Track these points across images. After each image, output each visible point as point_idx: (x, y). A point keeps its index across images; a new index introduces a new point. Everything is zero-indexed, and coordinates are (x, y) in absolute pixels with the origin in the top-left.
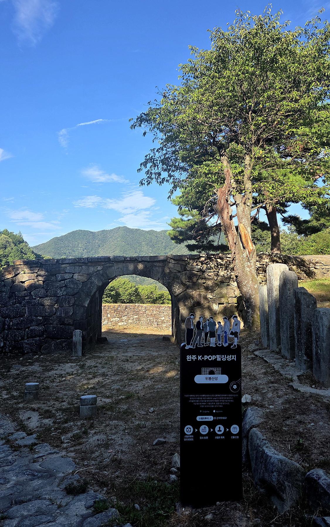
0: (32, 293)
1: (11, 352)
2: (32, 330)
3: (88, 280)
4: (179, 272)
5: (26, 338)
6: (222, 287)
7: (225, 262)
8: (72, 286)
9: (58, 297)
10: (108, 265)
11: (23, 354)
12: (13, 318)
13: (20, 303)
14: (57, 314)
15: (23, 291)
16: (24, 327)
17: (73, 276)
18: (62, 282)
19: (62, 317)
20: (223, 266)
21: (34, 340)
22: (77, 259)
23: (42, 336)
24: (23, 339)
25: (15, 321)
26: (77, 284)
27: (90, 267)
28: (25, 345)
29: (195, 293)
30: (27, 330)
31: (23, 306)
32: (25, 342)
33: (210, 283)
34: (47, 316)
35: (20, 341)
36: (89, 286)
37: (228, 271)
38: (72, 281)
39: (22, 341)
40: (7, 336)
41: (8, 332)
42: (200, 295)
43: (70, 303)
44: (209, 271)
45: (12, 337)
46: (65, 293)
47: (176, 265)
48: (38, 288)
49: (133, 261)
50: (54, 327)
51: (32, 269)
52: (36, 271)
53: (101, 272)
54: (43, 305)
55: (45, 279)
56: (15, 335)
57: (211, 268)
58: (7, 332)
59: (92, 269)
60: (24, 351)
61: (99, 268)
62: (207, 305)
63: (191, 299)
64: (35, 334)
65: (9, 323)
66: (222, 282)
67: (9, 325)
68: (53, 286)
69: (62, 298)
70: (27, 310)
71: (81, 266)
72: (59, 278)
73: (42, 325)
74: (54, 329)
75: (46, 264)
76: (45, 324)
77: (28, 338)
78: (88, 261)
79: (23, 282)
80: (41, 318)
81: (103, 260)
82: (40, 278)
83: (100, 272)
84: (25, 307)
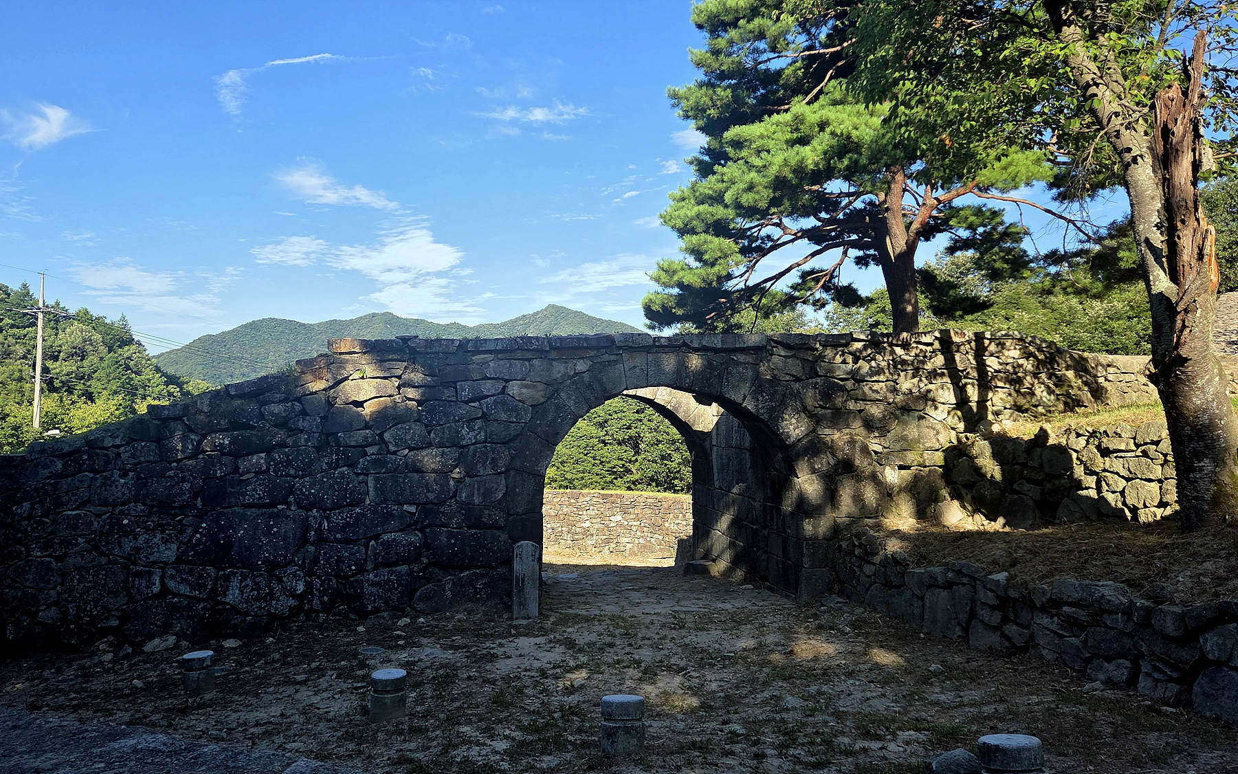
0: (387, 436)
1: (327, 608)
2: (387, 545)
3: (549, 399)
4: (798, 380)
5: (370, 566)
6: (905, 423)
7: (913, 354)
8: (503, 417)
9: (463, 447)
10: (606, 357)
11: (364, 615)
12: (331, 510)
13: (352, 465)
14: (460, 497)
15: (359, 430)
16: (365, 534)
17: (504, 388)
18: (473, 404)
19: (474, 505)
20: (909, 365)
21: (394, 572)
22: (518, 340)
23: (417, 560)
24: (361, 570)
25: (338, 518)
26: (516, 409)
27: (554, 363)
28: (368, 589)
29: (838, 437)
30: (373, 542)
31: (358, 474)
32: (368, 580)
33: (876, 411)
34: (432, 503)
35: (353, 575)
36: (550, 416)
37: (921, 380)
38: (504, 403)
39: (360, 577)
40: (315, 561)
41: (316, 551)
42: (852, 442)
43: (497, 466)
44: (875, 378)
45: (330, 565)
46: (482, 436)
47: (789, 360)
48: (404, 422)
49: (675, 347)
50: (451, 535)
51: (387, 365)
52: (399, 372)
53: (586, 377)
54: (419, 471)
55: (423, 394)
56: (340, 560)
57: (879, 371)
58: (312, 549)
59: (559, 369)
60: (364, 606)
61: (581, 366)
62: (868, 471)
63: (829, 455)
64: (397, 554)
65: (321, 524)
66: (906, 409)
67: (319, 531)
68: (446, 415)
69: (475, 451)
70: (371, 484)
71: (529, 360)
72: (465, 394)
73: (416, 529)
74: (453, 541)
75: (428, 353)
76: (427, 526)
77: (376, 567)
78: (550, 345)
79: (360, 404)
80: (412, 509)
81: (594, 344)
82: (411, 393)
83: (582, 378)
84: (367, 475)
